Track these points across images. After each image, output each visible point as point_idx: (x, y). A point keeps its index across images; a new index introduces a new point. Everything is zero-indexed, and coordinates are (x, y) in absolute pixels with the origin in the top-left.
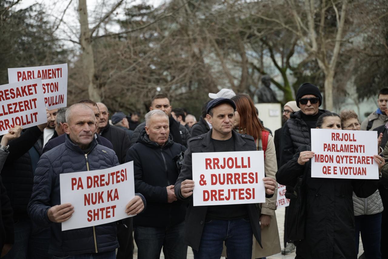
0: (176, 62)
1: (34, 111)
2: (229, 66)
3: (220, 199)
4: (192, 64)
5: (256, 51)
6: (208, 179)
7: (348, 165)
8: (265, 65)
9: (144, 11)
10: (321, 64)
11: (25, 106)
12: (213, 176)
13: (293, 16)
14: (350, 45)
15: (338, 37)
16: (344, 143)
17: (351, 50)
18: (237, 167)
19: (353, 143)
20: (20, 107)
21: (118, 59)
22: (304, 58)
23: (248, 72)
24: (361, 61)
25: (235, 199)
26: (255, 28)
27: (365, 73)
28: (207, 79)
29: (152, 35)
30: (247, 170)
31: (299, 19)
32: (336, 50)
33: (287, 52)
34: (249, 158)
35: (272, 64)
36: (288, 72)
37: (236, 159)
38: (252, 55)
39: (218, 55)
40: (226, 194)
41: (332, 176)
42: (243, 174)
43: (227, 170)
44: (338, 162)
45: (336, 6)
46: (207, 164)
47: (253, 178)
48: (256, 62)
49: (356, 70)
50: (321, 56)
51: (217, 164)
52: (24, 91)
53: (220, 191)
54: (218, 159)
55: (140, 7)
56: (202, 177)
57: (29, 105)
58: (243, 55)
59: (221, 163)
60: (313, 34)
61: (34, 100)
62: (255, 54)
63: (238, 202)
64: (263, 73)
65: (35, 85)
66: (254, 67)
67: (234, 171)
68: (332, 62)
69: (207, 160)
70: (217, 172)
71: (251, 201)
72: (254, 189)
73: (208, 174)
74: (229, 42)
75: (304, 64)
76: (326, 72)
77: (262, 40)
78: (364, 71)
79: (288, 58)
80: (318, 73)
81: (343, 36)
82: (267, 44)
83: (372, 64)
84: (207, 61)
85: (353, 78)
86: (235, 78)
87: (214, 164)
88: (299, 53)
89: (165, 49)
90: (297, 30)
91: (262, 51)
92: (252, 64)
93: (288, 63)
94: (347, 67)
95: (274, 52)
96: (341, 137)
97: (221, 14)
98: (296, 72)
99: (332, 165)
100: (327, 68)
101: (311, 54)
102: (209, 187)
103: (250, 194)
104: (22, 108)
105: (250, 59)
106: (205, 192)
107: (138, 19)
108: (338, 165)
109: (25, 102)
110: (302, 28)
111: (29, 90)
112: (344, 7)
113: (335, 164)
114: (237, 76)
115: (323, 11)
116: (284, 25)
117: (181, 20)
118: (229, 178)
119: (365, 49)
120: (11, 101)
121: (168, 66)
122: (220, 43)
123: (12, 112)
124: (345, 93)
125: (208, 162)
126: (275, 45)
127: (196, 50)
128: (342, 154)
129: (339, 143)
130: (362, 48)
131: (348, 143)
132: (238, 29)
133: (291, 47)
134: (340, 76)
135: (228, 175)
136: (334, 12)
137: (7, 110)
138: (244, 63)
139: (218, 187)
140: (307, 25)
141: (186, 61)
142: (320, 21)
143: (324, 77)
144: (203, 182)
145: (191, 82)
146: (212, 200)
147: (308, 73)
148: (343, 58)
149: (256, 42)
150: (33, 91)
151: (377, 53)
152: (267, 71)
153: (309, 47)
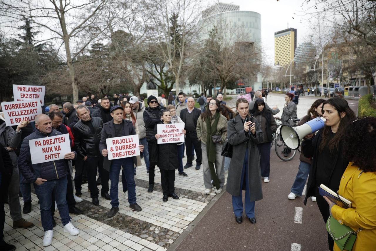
1: (35, 114)
3: (120, 156)
6: (114, 149)
7: (173, 137)
11: (31, 112)
16: (171, 129)
18: (127, 142)
19: (174, 129)
20: (28, 112)
25: (127, 155)
30: (131, 143)
34: (132, 138)
37: (126, 139)
40: (123, 154)
41: (166, 142)
42: (130, 145)
43: (122, 144)
46: (113, 142)
47: (134, 146)
51: (118, 142)
52: (30, 105)
53: (120, 153)
54: (118, 140)
56: (111, 148)
57: (33, 112)
59: (120, 141)
61: (36, 109)
63: (128, 156)
65: (36, 102)
67: (125, 144)
69: (113, 141)
70: (118, 145)
71: (134, 155)
72: (135, 151)
73: (114, 146)
87: (117, 142)
96: (170, 127)
99: (166, 138)
102: (115, 152)
103: (133, 153)
104: (29, 113)
106: (113, 154)
108: (168, 138)
109: (30, 110)
111: (33, 104)
113: (167, 137)
118: (123, 147)
120: (23, 109)
123: (23, 115)
125: (114, 141)
128: (170, 133)
129: (169, 129)
131: (173, 129)
135: (123, 146)
137: (20, 113)
139: (119, 151)
144: (112, 150)
150: (35, 105)
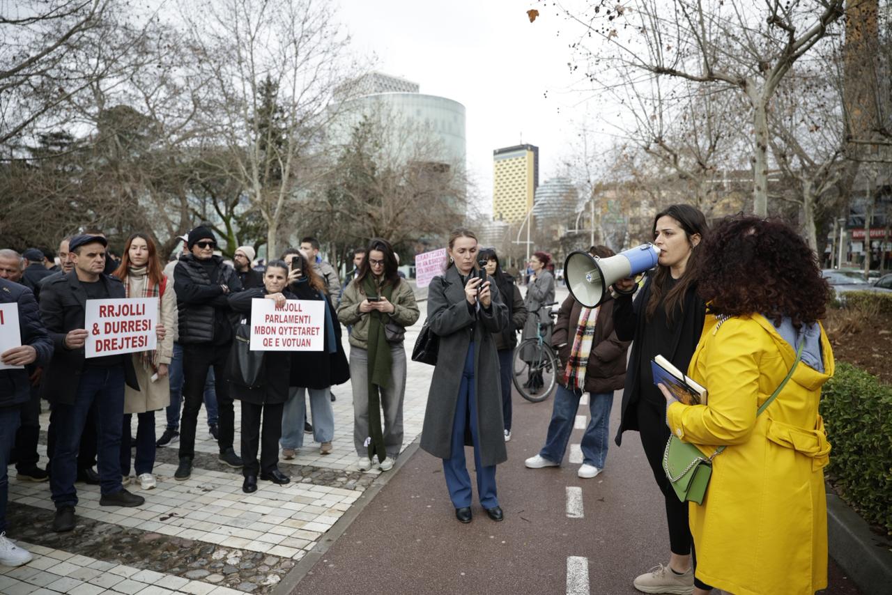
0: (102, 200)
2: (166, 210)
4: (122, 204)
5: (198, 198)
8: (207, 212)
9: (64, 141)
10: (264, 215)
13: (237, 163)
14: (294, 199)
15: (282, 189)
17: (295, 204)
21: (26, 191)
22: (249, 208)
23: (188, 218)
24: (304, 216)
26: (197, 173)
27: (309, 227)
28: (141, 221)
29: (73, 169)
31: (244, 168)
32: (280, 202)
33: (231, 201)
35: (215, 212)
36: (232, 220)
38: (193, 201)
39: (154, 197)
45: (282, 159)
48: (197, 209)
49: (299, 224)
50: (265, 207)
55: (58, 136)
58: (183, 199)
60: (257, 186)
62: (196, 200)
64: (204, 219)
66: (196, 214)
68: (276, 214)
72: (146, 337)
74: (166, 184)
75: (248, 214)
76: (269, 223)
77: (204, 185)
78: (307, 225)
79: (233, 206)
80: (262, 224)
81: (287, 189)
82: (211, 192)
83: (315, 219)
84: (141, 202)
85: (297, 231)
86: (174, 223)
88: (243, 203)
89: (87, 185)
90: (240, 178)
91: (204, 198)
92: (193, 210)
93: (232, 212)
94: (290, 220)
95: (217, 200)
97: (158, 154)
98: (239, 221)
100: (271, 219)
101: (255, 205)
105: (191, 205)
107: (57, 149)
110: (246, 177)
112: (289, 161)
114: (176, 221)
115: (268, 162)
116: (227, 173)
117: (111, 155)
119: (308, 204)
121: (91, 203)
122: (157, 184)
126: (218, 193)
127: (128, 190)
130: (306, 203)
132: (179, 171)
133: (235, 197)
134: (283, 229)
136: (280, 166)
138: (185, 209)
140: (252, 175)
141: (115, 200)
142: (264, 172)
143: (268, 228)
144: (96, 331)
145: (120, 223)
147: (251, 223)
148: (287, 211)
149: (197, 188)
151: (319, 209)
152: (210, 219)
153: (253, 197)
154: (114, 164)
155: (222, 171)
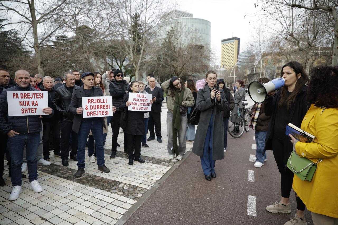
0: (78, 60)
2: (99, 63)
3: (94, 115)
4: (84, 61)
5: (110, 59)
6: (89, 107)
7: (142, 106)
8: (113, 64)
9: (64, 38)
10: (134, 65)
12: (91, 106)
13: (125, 46)
14: (145, 59)
15: (141, 56)
16: (141, 98)
17: (145, 61)
18: (101, 102)
19: (144, 98)
22: (129, 63)
23: (107, 67)
24: (149, 66)
26: (110, 50)
27: (150, 70)
28: (91, 68)
29: (68, 49)
30: (105, 104)
31: (127, 48)
32: (140, 61)
33: (122, 60)
34: (106, 99)
35: (116, 64)
36: (122, 68)
37: (101, 99)
38: (108, 60)
39: (95, 59)
40: (96, 113)
42: (104, 105)
43: (97, 104)
44: (139, 105)
45: (141, 44)
46: (88, 101)
47: (108, 107)
48: (110, 63)
49: (146, 69)
50: (135, 62)
51: (93, 101)
53: (94, 112)
55: (62, 37)
56: (87, 106)
58: (105, 60)
59: (95, 101)
60: (132, 54)
62: (110, 60)
64: (112, 67)
66: (110, 65)
67: (100, 104)
68: (138, 65)
69: (88, 100)
70: (93, 104)
72: (108, 111)
73: (89, 105)
74: (100, 54)
75: (128, 65)
76: (136, 68)
77: (112, 54)
78: (149, 69)
79: (122, 63)
80: (133, 69)
81: (143, 56)
82: (115, 57)
83: (152, 67)
84: (91, 61)
85: (146, 72)
86: (102, 68)
88: (127, 61)
89: (73, 55)
90: (126, 52)
91: (113, 59)
92: (109, 63)
93: (122, 64)
94: (144, 67)
95: (117, 60)
96: (140, 96)
97: (97, 43)
98: (125, 68)
99: (136, 106)
100: (137, 67)
101: (131, 61)
102: (89, 110)
103: (106, 113)
105: (108, 62)
106: (88, 112)
107: (61, 41)
108: (138, 106)
110: (128, 51)
112: (143, 45)
114: (103, 68)
115: (136, 45)
116: (121, 50)
117: (80, 43)
118: (98, 107)
119: (150, 61)
121: (74, 61)
122: (96, 54)
124: (143, 77)
126: (118, 57)
127: (86, 56)
128: (140, 102)
129: (139, 98)
130: (149, 61)
131: (143, 98)
132: (104, 49)
133: (124, 59)
134: (141, 71)
135: (97, 106)
136: (140, 47)
138: (106, 63)
139: (93, 110)
140: (130, 50)
141: (82, 60)
142: (135, 49)
143: (135, 70)
144: (87, 108)
145: (84, 68)
146: (91, 115)
147: (129, 69)
148: (142, 64)
149: (110, 55)
151: (154, 63)
152: (115, 67)
153: (130, 59)
154: (81, 47)
155: (119, 49)
